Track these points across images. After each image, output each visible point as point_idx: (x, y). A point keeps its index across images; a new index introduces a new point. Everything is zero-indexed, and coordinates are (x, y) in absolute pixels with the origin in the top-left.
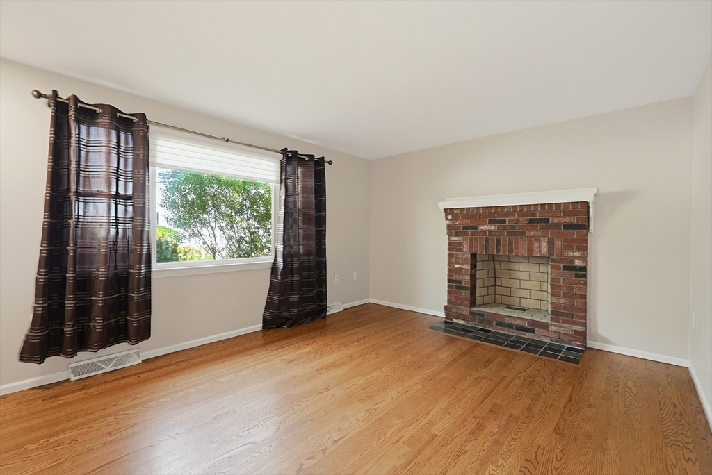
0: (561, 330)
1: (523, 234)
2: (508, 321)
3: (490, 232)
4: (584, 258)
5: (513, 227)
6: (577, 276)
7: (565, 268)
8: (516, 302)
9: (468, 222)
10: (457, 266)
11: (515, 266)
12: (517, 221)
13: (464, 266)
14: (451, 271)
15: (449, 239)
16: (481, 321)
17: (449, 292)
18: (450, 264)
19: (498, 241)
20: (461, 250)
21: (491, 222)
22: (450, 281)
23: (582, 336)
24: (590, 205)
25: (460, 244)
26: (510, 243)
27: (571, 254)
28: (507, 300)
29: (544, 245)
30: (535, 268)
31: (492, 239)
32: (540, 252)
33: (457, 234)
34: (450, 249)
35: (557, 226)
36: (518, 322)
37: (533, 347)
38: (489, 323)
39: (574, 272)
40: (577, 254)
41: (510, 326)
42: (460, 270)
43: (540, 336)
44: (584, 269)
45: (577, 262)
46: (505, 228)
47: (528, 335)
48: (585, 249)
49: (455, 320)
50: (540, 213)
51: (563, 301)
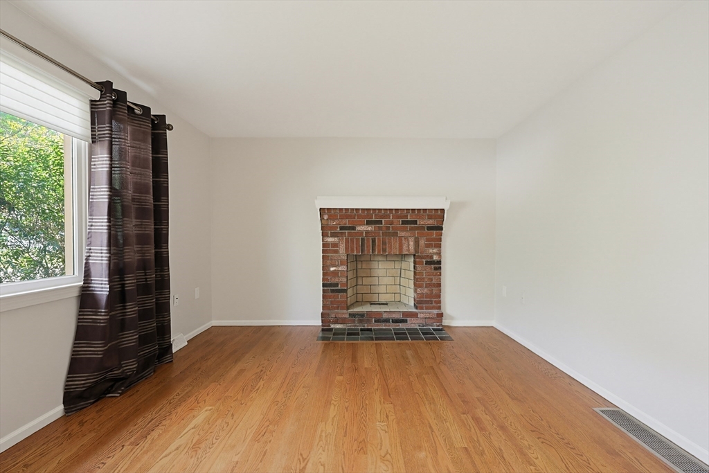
0: (427, 316)
1: (395, 234)
2: (385, 316)
3: (367, 232)
4: (439, 254)
5: (388, 228)
6: (435, 269)
7: (427, 263)
8: (375, 298)
9: (346, 222)
10: (332, 269)
11: (374, 265)
12: (392, 223)
13: (341, 268)
14: (326, 274)
15: (323, 240)
16: (361, 321)
17: (324, 297)
18: (325, 267)
19: (374, 241)
20: (336, 252)
21: (369, 223)
22: (324, 285)
23: (441, 315)
24: (446, 211)
25: (335, 245)
26: (384, 243)
27: (431, 251)
28: (367, 298)
29: (412, 243)
30: (391, 265)
31: (368, 240)
32: (408, 250)
33: (333, 235)
34: (324, 251)
35: (422, 228)
36: (395, 316)
38: (369, 321)
39: (433, 266)
40: (435, 251)
41: (387, 321)
42: (335, 273)
43: (412, 324)
44: (439, 263)
45: (435, 258)
46: (380, 228)
47: (401, 326)
48: (439, 246)
49: (332, 326)
50: (411, 216)
51: (426, 291)
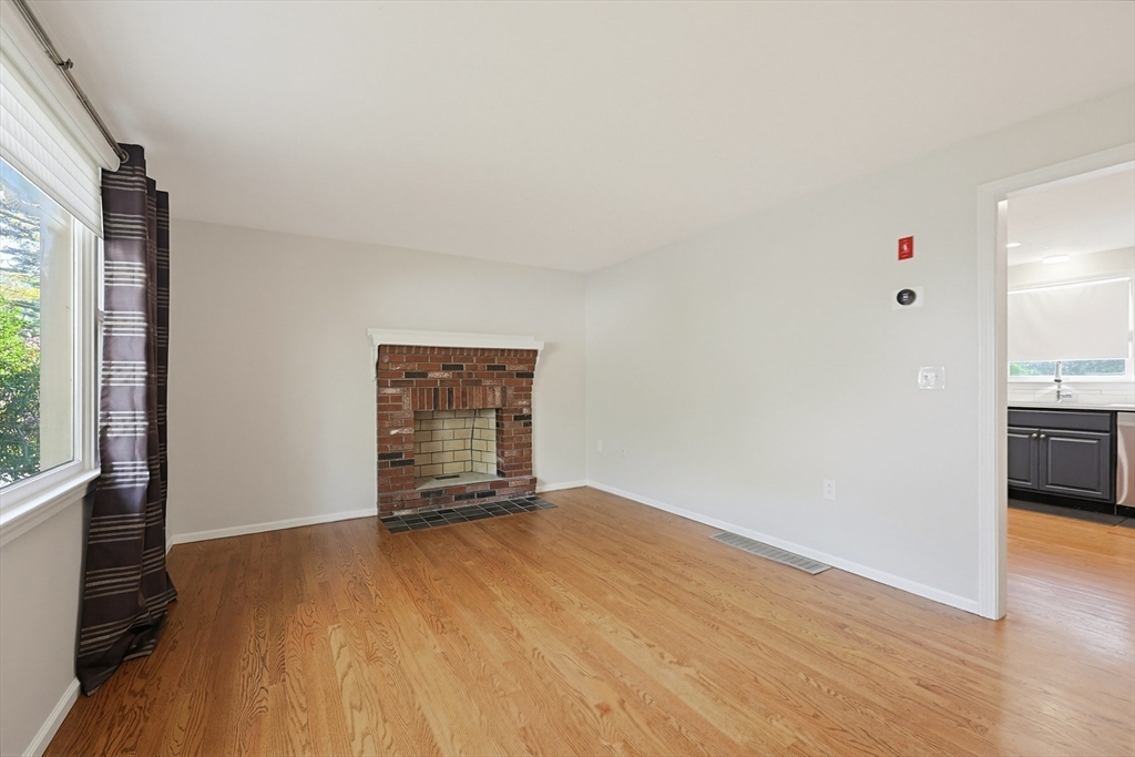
0: (519, 483)
1: (478, 383)
2: (469, 490)
3: (443, 381)
4: (529, 406)
5: (470, 375)
6: (526, 425)
7: (516, 418)
8: (438, 471)
9: (415, 367)
10: (393, 432)
11: (438, 424)
12: (475, 368)
13: (406, 431)
14: (382, 439)
15: (378, 392)
16: (437, 502)
17: (380, 474)
18: (381, 430)
19: (451, 392)
20: (399, 408)
21: (445, 368)
22: (381, 457)
23: (534, 481)
24: (539, 353)
25: (397, 398)
26: (464, 395)
27: (520, 403)
28: (426, 471)
29: (498, 394)
30: (459, 423)
31: (444, 391)
32: (494, 403)
33: (395, 384)
34: (380, 408)
35: (510, 375)
36: (480, 489)
37: (493, 511)
38: (448, 501)
39: (522, 422)
40: (524, 403)
41: (471, 496)
42: (398, 438)
43: (503, 496)
44: (529, 417)
45: (525, 411)
46: (460, 375)
47: (489, 500)
48: (529, 397)
49: (396, 514)
50: (499, 360)
51: (514, 453)
